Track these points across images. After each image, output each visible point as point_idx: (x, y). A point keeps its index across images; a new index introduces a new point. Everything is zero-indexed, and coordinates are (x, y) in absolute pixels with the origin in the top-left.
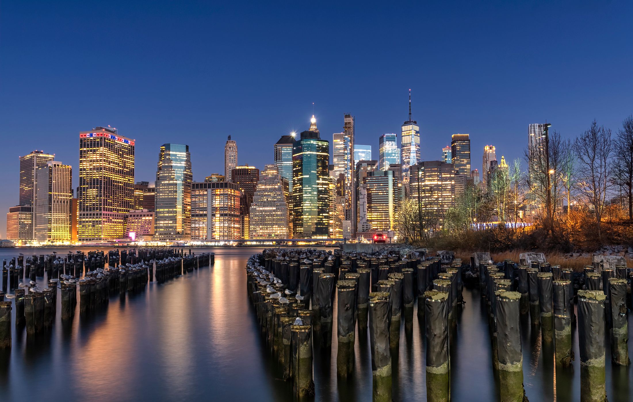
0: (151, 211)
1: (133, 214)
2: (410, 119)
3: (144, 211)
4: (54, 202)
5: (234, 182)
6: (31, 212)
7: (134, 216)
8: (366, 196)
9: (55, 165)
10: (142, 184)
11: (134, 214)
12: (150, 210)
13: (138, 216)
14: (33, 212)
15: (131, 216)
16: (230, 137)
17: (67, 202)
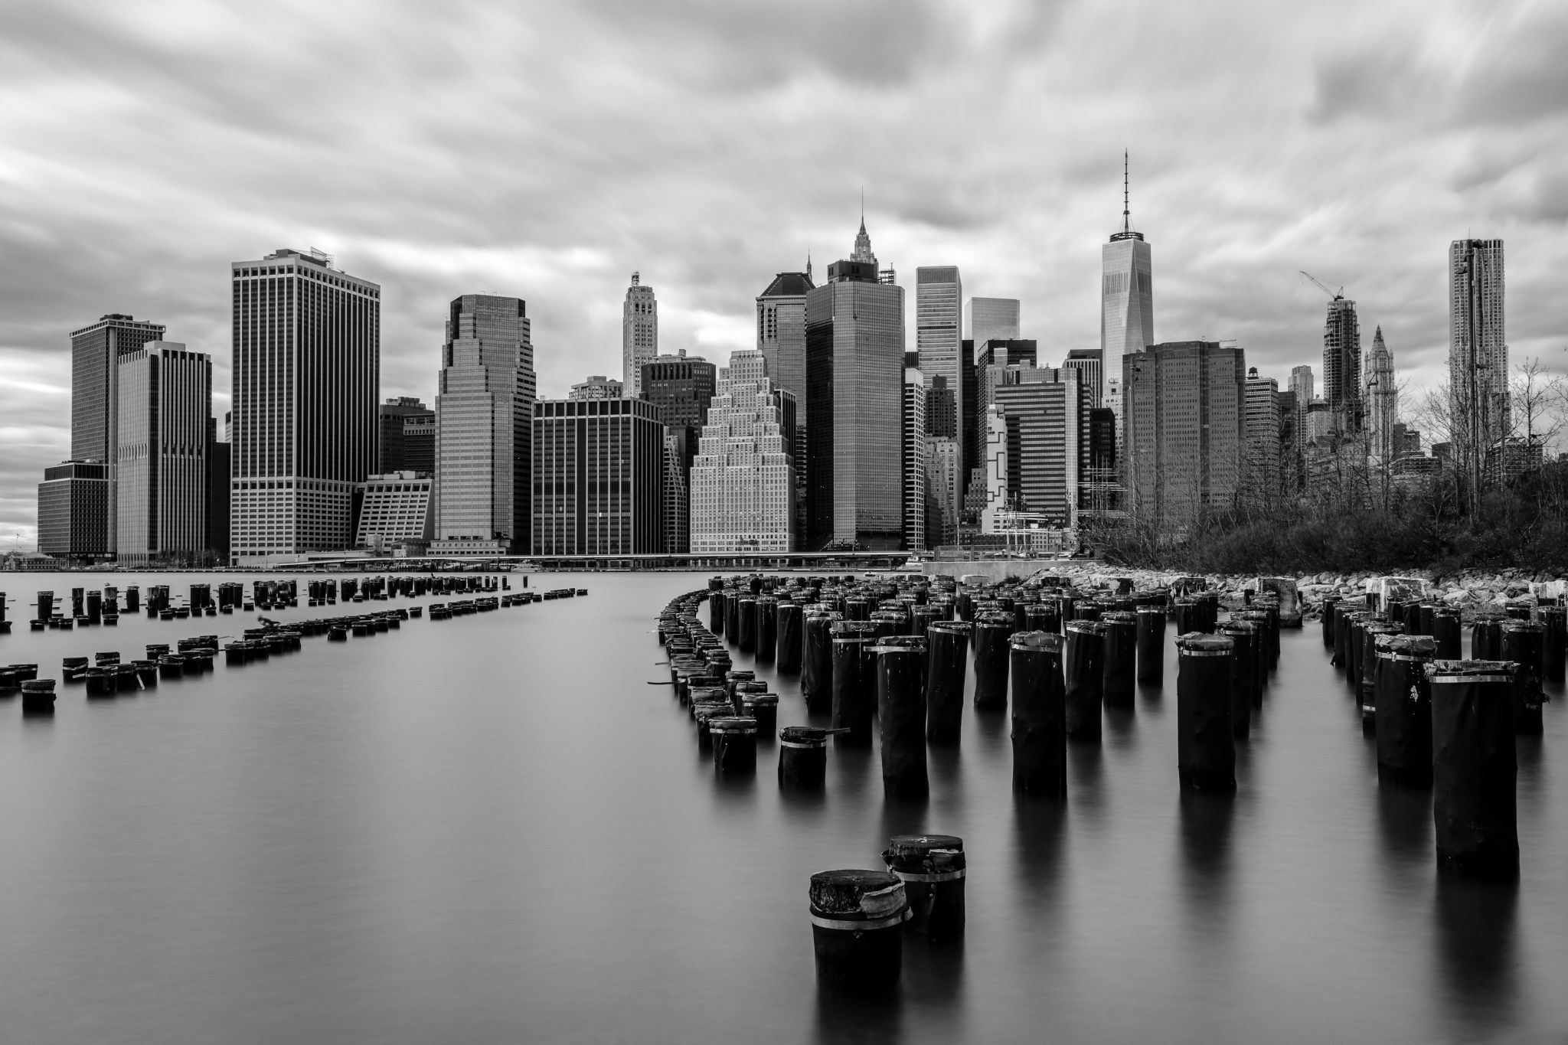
0: (424, 478)
1: (376, 484)
2: (1127, 227)
3: (405, 477)
4: (165, 450)
5: (647, 399)
6: (102, 478)
7: (380, 489)
8: (1003, 437)
9: (165, 353)
10: (400, 404)
11: (380, 482)
12: (423, 474)
13: (389, 489)
14: (107, 477)
15: (371, 489)
16: (637, 277)
17: (199, 453)
